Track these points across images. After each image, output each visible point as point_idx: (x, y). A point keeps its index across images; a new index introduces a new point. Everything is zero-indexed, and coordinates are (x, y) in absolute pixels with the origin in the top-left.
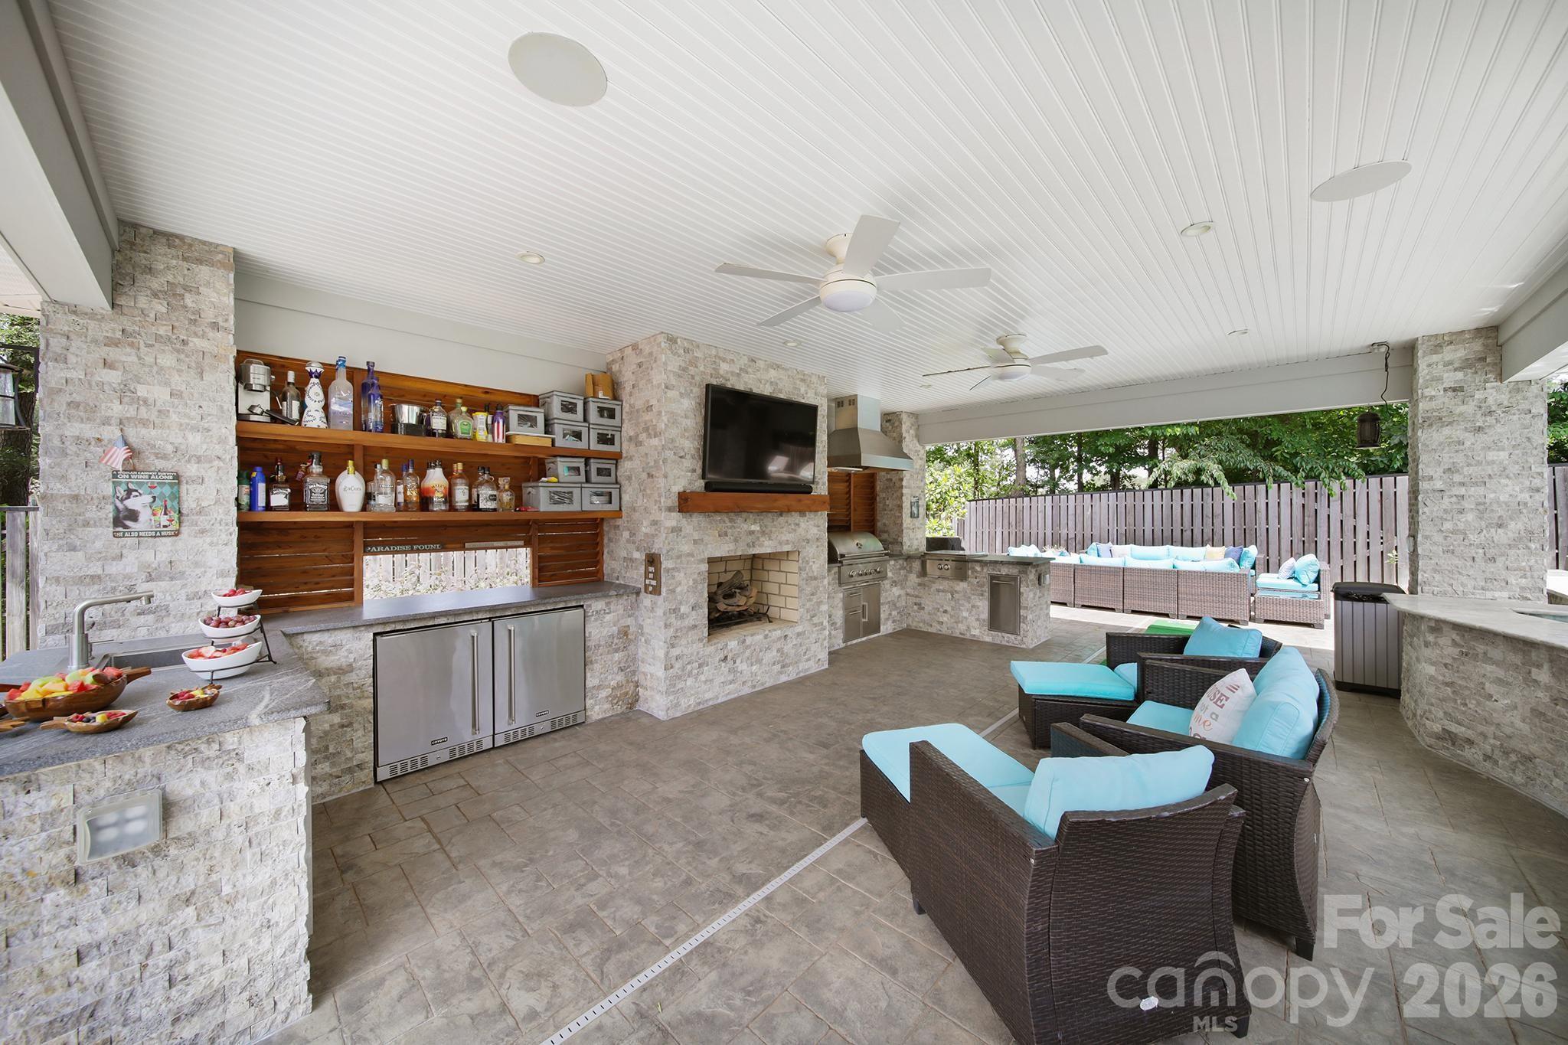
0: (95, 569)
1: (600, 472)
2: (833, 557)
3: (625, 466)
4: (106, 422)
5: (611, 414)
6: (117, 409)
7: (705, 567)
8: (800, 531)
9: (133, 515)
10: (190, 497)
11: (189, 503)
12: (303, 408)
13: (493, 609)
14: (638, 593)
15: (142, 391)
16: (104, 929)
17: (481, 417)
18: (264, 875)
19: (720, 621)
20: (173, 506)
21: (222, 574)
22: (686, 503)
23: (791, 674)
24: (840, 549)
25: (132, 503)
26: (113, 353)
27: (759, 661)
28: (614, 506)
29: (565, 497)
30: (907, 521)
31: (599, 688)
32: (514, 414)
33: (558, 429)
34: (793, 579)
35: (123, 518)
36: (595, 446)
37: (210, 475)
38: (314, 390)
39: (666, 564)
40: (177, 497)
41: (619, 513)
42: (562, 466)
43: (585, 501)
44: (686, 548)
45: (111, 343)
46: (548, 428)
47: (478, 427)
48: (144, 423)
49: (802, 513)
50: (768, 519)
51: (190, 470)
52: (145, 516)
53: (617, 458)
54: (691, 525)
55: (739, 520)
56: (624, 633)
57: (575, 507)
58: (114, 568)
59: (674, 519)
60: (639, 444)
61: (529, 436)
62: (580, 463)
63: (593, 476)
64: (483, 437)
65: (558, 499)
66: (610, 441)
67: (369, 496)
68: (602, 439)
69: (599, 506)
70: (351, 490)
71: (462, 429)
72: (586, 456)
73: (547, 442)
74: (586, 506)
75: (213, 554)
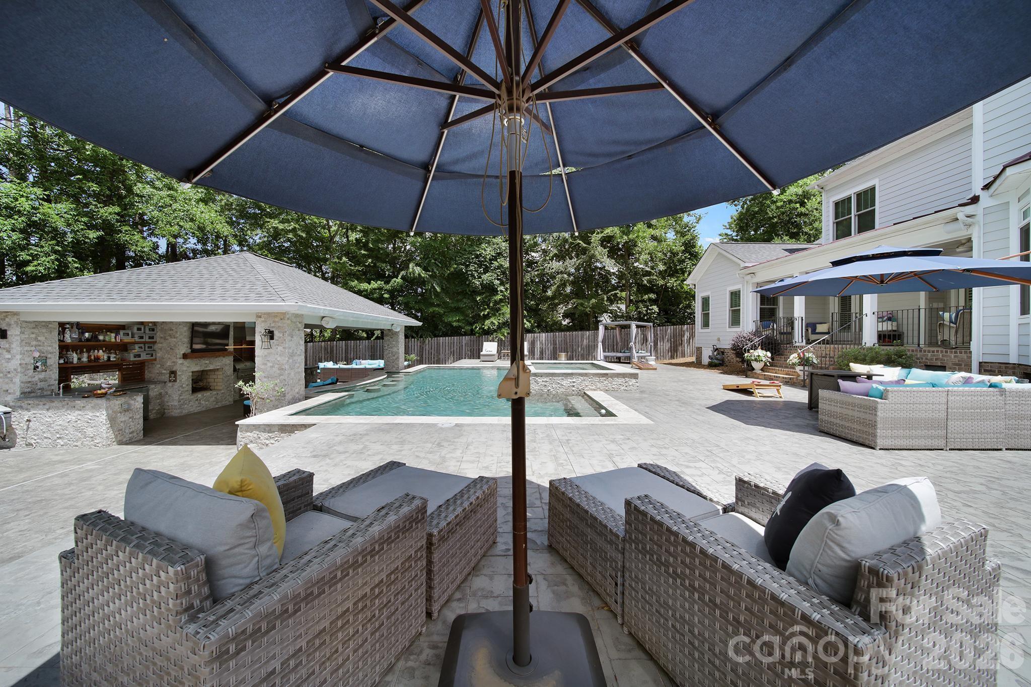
0: (30, 380)
1: (148, 347)
2: (235, 370)
3: (159, 345)
4: (32, 346)
5: (153, 330)
6: (34, 343)
7: (191, 374)
8: (223, 362)
9: (38, 367)
10: (49, 362)
12: (66, 336)
14: (165, 382)
16: (123, 420)
17: (113, 335)
19: (195, 390)
20: (45, 364)
21: (55, 380)
22: (185, 356)
23: (220, 405)
24: (237, 367)
25: (38, 364)
26: (34, 330)
27: (208, 401)
28: (154, 357)
29: (138, 356)
31: (153, 410)
32: (122, 333)
33: (136, 336)
34: (221, 377)
35: (36, 368)
36: (147, 340)
37: (53, 356)
38: (68, 332)
39: (178, 373)
40: (46, 362)
41: (155, 360)
42: (136, 347)
43: (143, 357)
44: (185, 369)
45: (34, 327)
46: (133, 337)
47: (111, 337)
48: (40, 345)
49: (224, 357)
50: (212, 360)
51: (50, 356)
52: (40, 367)
53: (155, 343)
54: (186, 363)
55: (202, 360)
56: (160, 394)
58: (33, 379)
59: (181, 361)
60: (165, 339)
61: (127, 339)
62: (142, 345)
63: (147, 349)
64: (113, 340)
65: (135, 356)
66: (153, 338)
67: (79, 359)
68: (150, 338)
69: (149, 357)
70: (74, 357)
71: (107, 339)
72: (145, 343)
73: (133, 340)
74: (145, 358)
75: (53, 375)
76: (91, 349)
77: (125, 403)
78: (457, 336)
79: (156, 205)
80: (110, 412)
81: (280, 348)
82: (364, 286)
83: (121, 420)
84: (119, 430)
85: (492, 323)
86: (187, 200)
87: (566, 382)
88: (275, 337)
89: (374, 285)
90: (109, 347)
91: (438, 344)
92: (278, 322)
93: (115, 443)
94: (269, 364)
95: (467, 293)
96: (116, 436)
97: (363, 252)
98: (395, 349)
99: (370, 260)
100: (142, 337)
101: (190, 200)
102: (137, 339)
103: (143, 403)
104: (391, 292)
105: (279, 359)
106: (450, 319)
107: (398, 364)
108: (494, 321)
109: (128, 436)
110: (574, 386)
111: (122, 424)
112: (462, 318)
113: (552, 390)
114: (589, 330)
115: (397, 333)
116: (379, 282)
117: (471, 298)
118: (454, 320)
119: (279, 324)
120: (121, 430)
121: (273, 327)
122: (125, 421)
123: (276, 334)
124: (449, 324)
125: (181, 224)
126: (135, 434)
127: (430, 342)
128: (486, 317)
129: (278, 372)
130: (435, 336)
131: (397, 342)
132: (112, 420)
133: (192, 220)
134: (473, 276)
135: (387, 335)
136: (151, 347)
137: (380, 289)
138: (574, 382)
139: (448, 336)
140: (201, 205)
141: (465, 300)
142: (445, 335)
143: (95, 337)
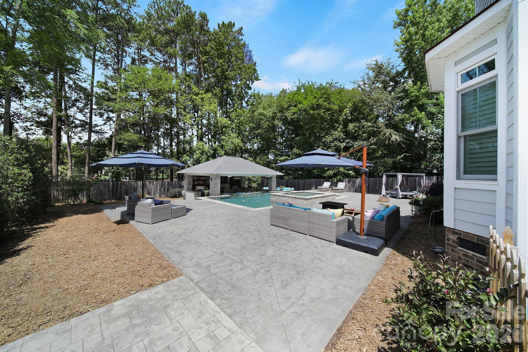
15: (189, 178)
38: (195, 177)
40: (190, 183)
45: (189, 176)
47: (203, 178)
48: (189, 180)
58: (188, 186)
70: (196, 182)
75: (192, 186)
76: (199, 181)
77: (197, 193)
81: (213, 182)
90: (202, 180)
98: (271, 184)
105: (213, 185)
107: (272, 189)
119: (214, 177)
121: (212, 177)
123: (213, 179)
129: (212, 188)
131: (272, 181)
143: (200, 178)
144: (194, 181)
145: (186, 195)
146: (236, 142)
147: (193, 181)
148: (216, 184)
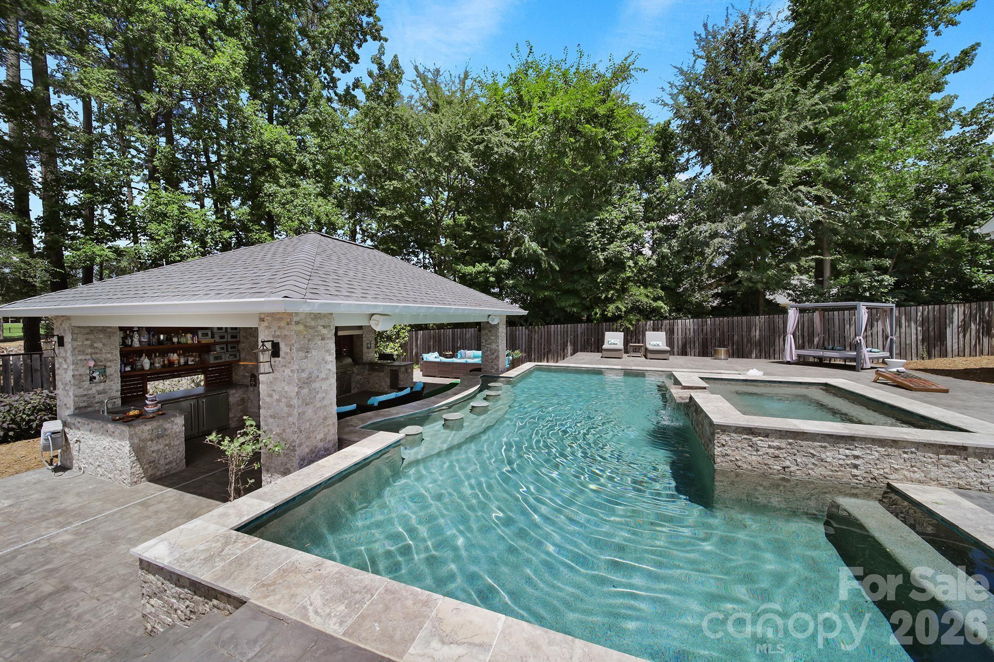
0: (86, 393)
1: (232, 348)
3: (242, 345)
4: (87, 354)
6: (90, 351)
9: (95, 378)
10: (108, 371)
11: (108, 373)
12: (132, 341)
13: (198, 395)
14: (247, 386)
15: (95, 345)
16: (156, 448)
17: (189, 336)
18: (178, 442)
20: (103, 373)
21: (117, 391)
25: (94, 375)
26: (88, 336)
28: (238, 358)
29: (220, 358)
30: (365, 350)
31: (234, 417)
32: (200, 333)
33: (216, 336)
35: (92, 379)
36: (229, 339)
37: (113, 364)
38: (136, 336)
40: (105, 372)
41: (239, 361)
42: (218, 348)
43: (226, 358)
45: (88, 334)
46: (213, 337)
47: (189, 339)
48: (96, 353)
51: (109, 364)
52: (97, 378)
53: (238, 342)
56: (243, 399)
57: (223, 360)
58: (90, 392)
60: (247, 339)
61: (205, 340)
62: (224, 346)
63: (229, 349)
64: (190, 342)
65: (216, 358)
66: (235, 337)
67: (152, 364)
68: (232, 337)
69: (232, 359)
70: (146, 363)
71: (183, 340)
72: (227, 343)
73: (212, 341)
74: (227, 359)
75: (115, 386)
76: (164, 353)
77: (158, 427)
78: (571, 323)
79: (280, 202)
80: (136, 441)
81: (287, 371)
82: (469, 269)
83: (152, 449)
84: (150, 463)
85: (617, 308)
86: (307, 195)
87: (833, 455)
88: (282, 353)
89: (479, 267)
90: (186, 350)
91: (549, 333)
92: (283, 328)
93: (144, 479)
94: (276, 397)
95: (585, 272)
96: (145, 471)
97: (468, 233)
98: (494, 346)
99: (475, 242)
100: (222, 337)
101: (310, 195)
102: (217, 339)
103: (185, 425)
104: (497, 275)
105: (286, 388)
106: (563, 304)
107: (497, 365)
108: (620, 306)
109: (162, 470)
110: (856, 467)
111: (154, 455)
112: (577, 301)
113: (794, 468)
114: (758, 314)
115: (496, 327)
116: (484, 264)
117: (589, 278)
118: (568, 304)
119: (286, 333)
120: (154, 461)
121: (278, 336)
122: (159, 450)
123: (283, 348)
124: (563, 309)
125: (301, 218)
126: (174, 464)
127: (541, 330)
128: (610, 301)
129: (286, 409)
130: (548, 324)
131: (497, 337)
132: (139, 451)
133: (310, 214)
134: (595, 248)
135: (485, 329)
136: (235, 347)
137: (486, 271)
138: (856, 457)
139: (561, 323)
140: (320, 199)
141: (582, 281)
142: (557, 322)
143: (169, 339)
144: (128, 355)
145: (74, 447)
146: (322, 209)
147: (123, 354)
148: (307, 382)
